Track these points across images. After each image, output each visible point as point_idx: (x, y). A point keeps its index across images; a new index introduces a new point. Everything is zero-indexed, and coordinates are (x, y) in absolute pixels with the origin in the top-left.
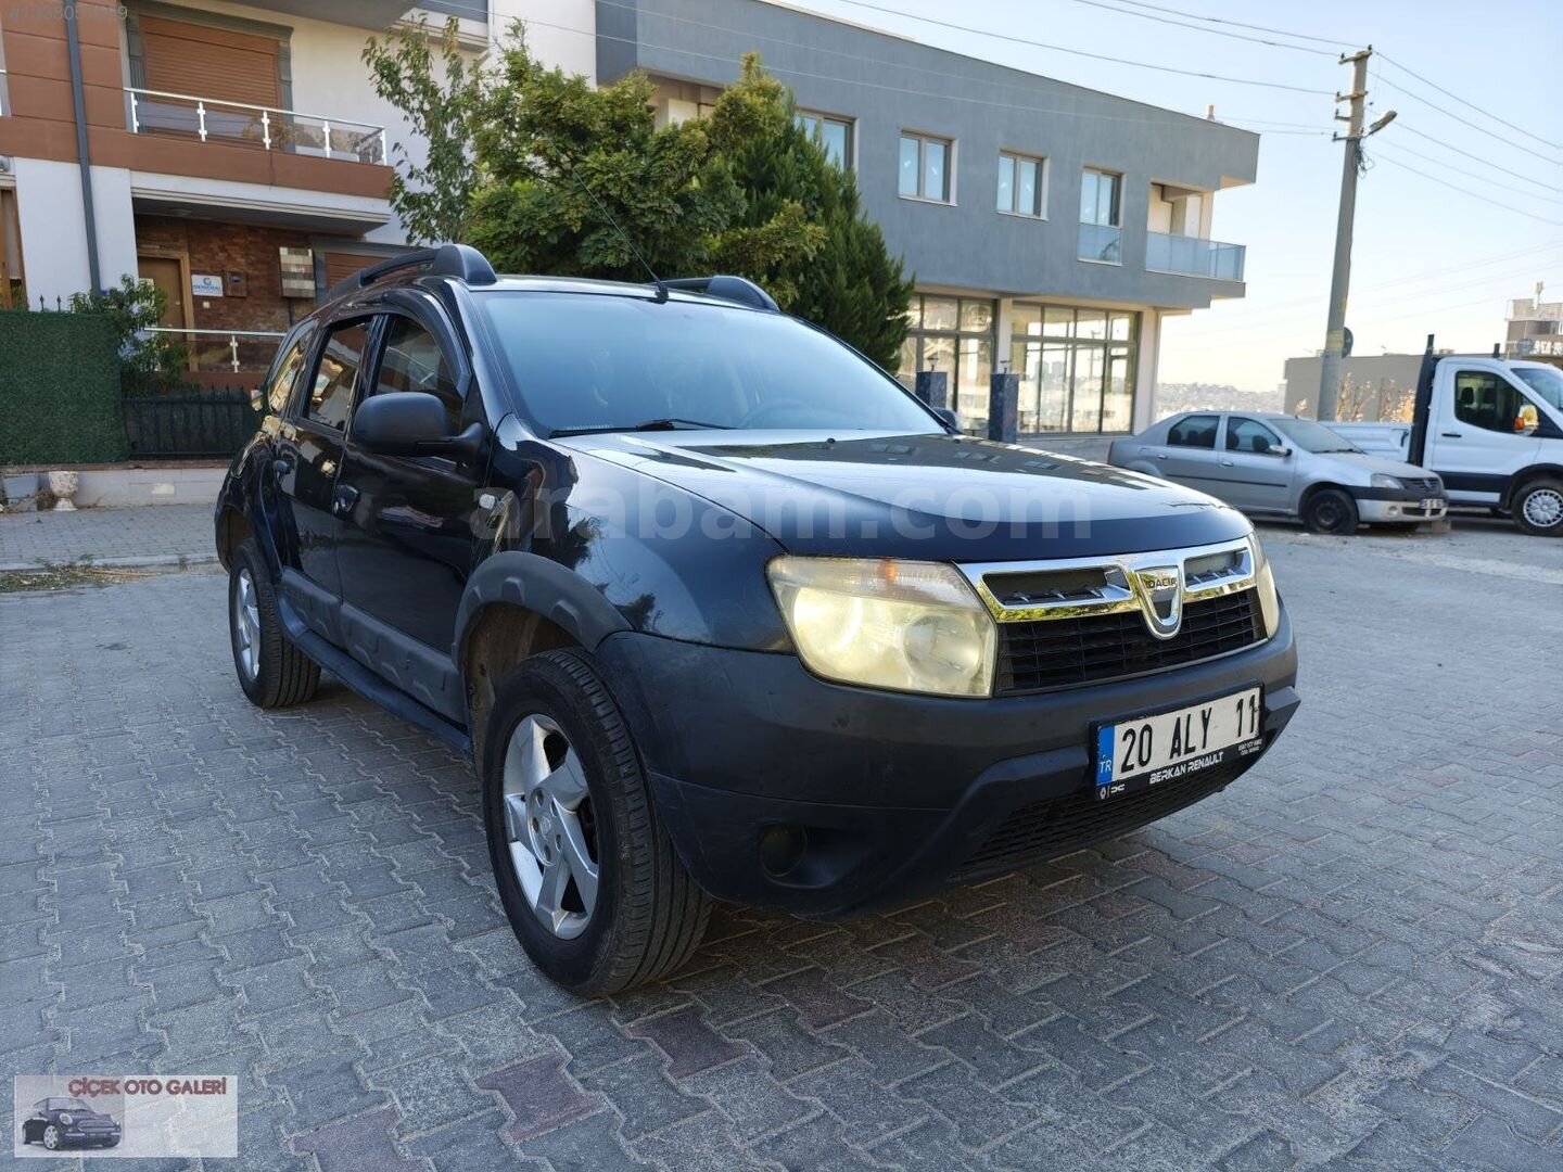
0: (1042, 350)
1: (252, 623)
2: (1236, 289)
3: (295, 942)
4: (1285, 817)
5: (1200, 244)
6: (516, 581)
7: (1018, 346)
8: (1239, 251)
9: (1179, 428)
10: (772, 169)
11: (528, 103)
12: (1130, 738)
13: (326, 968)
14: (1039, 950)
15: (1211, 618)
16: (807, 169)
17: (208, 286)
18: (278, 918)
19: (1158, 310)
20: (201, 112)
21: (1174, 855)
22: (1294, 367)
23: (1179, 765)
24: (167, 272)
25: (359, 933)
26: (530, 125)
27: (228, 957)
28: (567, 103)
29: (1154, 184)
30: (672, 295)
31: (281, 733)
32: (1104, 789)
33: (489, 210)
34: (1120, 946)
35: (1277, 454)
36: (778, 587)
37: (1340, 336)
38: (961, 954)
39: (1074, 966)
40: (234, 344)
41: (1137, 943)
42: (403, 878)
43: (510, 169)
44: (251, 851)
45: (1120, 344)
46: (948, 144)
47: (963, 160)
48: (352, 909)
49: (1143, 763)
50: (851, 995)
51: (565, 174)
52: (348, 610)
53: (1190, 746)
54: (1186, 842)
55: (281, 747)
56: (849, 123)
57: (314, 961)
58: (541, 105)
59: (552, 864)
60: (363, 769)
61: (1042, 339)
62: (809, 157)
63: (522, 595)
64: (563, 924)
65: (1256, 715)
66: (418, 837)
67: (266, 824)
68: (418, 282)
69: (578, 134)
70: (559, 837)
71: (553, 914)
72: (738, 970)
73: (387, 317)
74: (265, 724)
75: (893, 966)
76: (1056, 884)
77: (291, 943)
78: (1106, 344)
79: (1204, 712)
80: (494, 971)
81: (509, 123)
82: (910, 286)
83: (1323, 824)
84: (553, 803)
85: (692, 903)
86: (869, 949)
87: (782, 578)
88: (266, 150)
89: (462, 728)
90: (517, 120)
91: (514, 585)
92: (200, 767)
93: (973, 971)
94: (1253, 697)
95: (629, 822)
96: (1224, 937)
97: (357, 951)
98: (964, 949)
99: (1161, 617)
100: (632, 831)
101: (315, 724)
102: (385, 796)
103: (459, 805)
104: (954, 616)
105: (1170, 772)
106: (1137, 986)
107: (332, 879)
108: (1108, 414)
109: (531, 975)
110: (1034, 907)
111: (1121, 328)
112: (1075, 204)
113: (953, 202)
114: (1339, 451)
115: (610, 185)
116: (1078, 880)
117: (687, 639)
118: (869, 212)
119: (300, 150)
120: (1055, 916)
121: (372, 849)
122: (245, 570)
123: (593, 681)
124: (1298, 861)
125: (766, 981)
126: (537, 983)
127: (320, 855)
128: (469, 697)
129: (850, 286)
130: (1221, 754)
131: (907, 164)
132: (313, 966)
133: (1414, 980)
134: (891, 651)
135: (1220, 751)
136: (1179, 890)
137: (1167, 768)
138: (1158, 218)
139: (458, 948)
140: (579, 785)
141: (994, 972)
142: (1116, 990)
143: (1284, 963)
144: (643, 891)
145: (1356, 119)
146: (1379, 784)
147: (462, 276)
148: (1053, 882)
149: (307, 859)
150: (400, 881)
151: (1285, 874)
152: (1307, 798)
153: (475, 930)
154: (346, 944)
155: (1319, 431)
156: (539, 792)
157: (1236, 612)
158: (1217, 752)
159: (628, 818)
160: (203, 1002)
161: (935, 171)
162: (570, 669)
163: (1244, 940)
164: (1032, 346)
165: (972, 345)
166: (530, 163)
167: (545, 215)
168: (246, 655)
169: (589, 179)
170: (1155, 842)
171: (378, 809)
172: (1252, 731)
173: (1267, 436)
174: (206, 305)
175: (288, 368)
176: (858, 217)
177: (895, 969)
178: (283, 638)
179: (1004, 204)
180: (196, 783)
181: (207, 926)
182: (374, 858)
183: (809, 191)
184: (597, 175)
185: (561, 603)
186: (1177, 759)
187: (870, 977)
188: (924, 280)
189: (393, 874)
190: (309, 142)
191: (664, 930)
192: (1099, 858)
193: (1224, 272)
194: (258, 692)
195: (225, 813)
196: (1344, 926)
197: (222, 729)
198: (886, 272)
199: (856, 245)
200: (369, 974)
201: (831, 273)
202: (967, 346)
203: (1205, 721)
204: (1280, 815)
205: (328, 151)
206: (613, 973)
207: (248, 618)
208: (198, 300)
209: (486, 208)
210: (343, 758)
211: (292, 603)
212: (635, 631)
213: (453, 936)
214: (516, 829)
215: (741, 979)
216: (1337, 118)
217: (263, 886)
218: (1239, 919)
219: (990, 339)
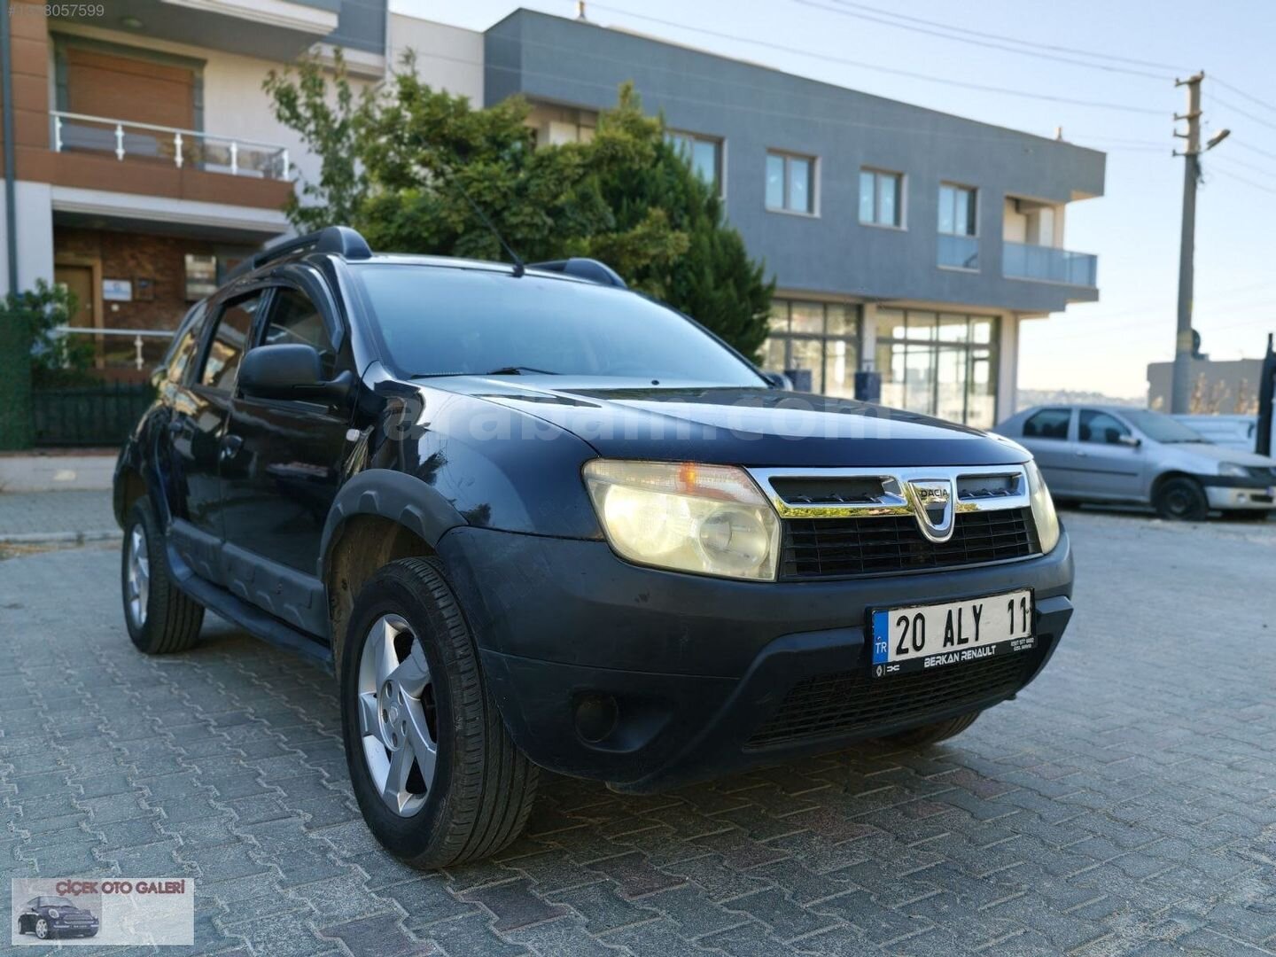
0: (906, 353)
1: (142, 574)
2: (1091, 294)
3: (166, 829)
4: (1093, 744)
5: (1054, 253)
6: (373, 493)
7: (884, 348)
8: (1092, 260)
9: (1033, 421)
10: (642, 182)
11: (416, 120)
12: (903, 624)
13: (193, 848)
14: (845, 842)
15: (985, 530)
16: (677, 182)
17: (117, 290)
18: (151, 811)
19: (1018, 314)
20: (120, 133)
21: (983, 772)
22: (1154, 371)
23: (953, 653)
24: (81, 277)
25: (224, 824)
26: (416, 140)
27: (105, 840)
28: (451, 121)
29: (1009, 198)
30: (527, 271)
31: (163, 674)
32: (880, 667)
33: (376, 215)
34: (919, 839)
35: (1126, 444)
36: (592, 485)
37: (1189, 337)
38: (773, 844)
39: (875, 854)
40: (139, 343)
41: (936, 837)
42: (266, 783)
43: (397, 177)
44: (131, 762)
45: (981, 347)
46: (811, 161)
47: (825, 175)
48: (219, 806)
49: (917, 649)
50: (667, 873)
51: (448, 183)
52: (230, 548)
53: (962, 637)
54: (996, 762)
55: (162, 684)
56: (718, 143)
57: (182, 843)
58: (427, 123)
59: (397, 749)
60: (237, 701)
61: (906, 342)
62: (677, 170)
63: (377, 504)
64: (406, 804)
65: (1028, 616)
66: (283, 752)
67: (146, 742)
68: (305, 259)
69: (462, 148)
70: (404, 722)
71: (398, 796)
72: (566, 853)
73: (274, 290)
74: (153, 666)
75: (708, 852)
76: (868, 792)
77: (162, 830)
78: (968, 346)
79: (974, 607)
80: (345, 852)
81: (399, 139)
82: (771, 287)
83: (1127, 750)
84: (400, 693)
85: (519, 775)
86: (688, 839)
87: (594, 477)
88: (177, 169)
89: (326, 643)
90: (407, 135)
91: (371, 496)
92: (88, 699)
93: (781, 857)
94: (1024, 600)
95: (462, 697)
96: (1017, 834)
97: (222, 836)
98: (774, 841)
99: (935, 522)
100: (466, 705)
101: (195, 667)
102: (255, 722)
103: (324, 729)
104: (744, 512)
105: (943, 658)
106: (930, 869)
107: (203, 783)
108: (972, 414)
109: (378, 855)
110: (845, 809)
111: (982, 332)
112: (933, 217)
113: (817, 214)
114: (1188, 441)
115: (486, 192)
116: (890, 790)
117: (513, 530)
118: (731, 219)
119: (210, 168)
120: (864, 816)
121: (241, 762)
122: (139, 526)
123: (436, 579)
124: (1098, 777)
125: (591, 862)
126: (382, 860)
127: (194, 766)
128: (332, 609)
129: (717, 288)
130: (994, 647)
131: (774, 179)
132: (181, 847)
133: (1188, 867)
134: (690, 541)
135: (994, 644)
136: (982, 798)
137: (941, 655)
138: (1013, 229)
139: (313, 835)
140: (421, 671)
141: (800, 857)
142: (911, 871)
143: (1070, 853)
144: (475, 759)
145: (1193, 136)
146: (1187, 719)
147: (341, 251)
148: (865, 791)
149: (181, 769)
150: (265, 786)
151: (1084, 787)
152: (1117, 730)
153: (330, 821)
154: (213, 831)
155: (1171, 423)
156: (389, 684)
157: (1009, 527)
158: (990, 646)
159: (462, 694)
160: (81, 872)
161: (799, 186)
162: (417, 570)
163: (1036, 836)
164: (898, 348)
165: (839, 348)
166: (416, 174)
167: (427, 218)
168: (135, 605)
169: (467, 187)
170: (966, 762)
171: (248, 732)
172: (1024, 630)
173: (1119, 428)
174: (115, 308)
175: (181, 353)
176: (721, 225)
177: (709, 854)
178: (170, 585)
179: (866, 216)
180: (83, 711)
181: (87, 818)
182: (242, 767)
183: (677, 200)
184: (475, 184)
185: (409, 507)
186: (949, 648)
187: (686, 860)
188: (784, 286)
189: (259, 780)
190: (215, 161)
191: (493, 799)
192: (912, 773)
193: (1079, 280)
194: (145, 640)
195: (108, 734)
196: (1131, 826)
197: (109, 670)
198: (747, 272)
199: (719, 249)
200: (232, 852)
201: (700, 275)
202: (834, 349)
203: (977, 616)
204: (1089, 742)
205: (234, 169)
206: (447, 839)
207: (139, 570)
208: (107, 304)
209: (372, 213)
210: (220, 693)
211: (180, 551)
212: (470, 525)
213: (309, 826)
214: (368, 725)
215: (568, 861)
216: (1176, 135)
217: (141, 789)
218: (1034, 820)
219: (856, 342)
